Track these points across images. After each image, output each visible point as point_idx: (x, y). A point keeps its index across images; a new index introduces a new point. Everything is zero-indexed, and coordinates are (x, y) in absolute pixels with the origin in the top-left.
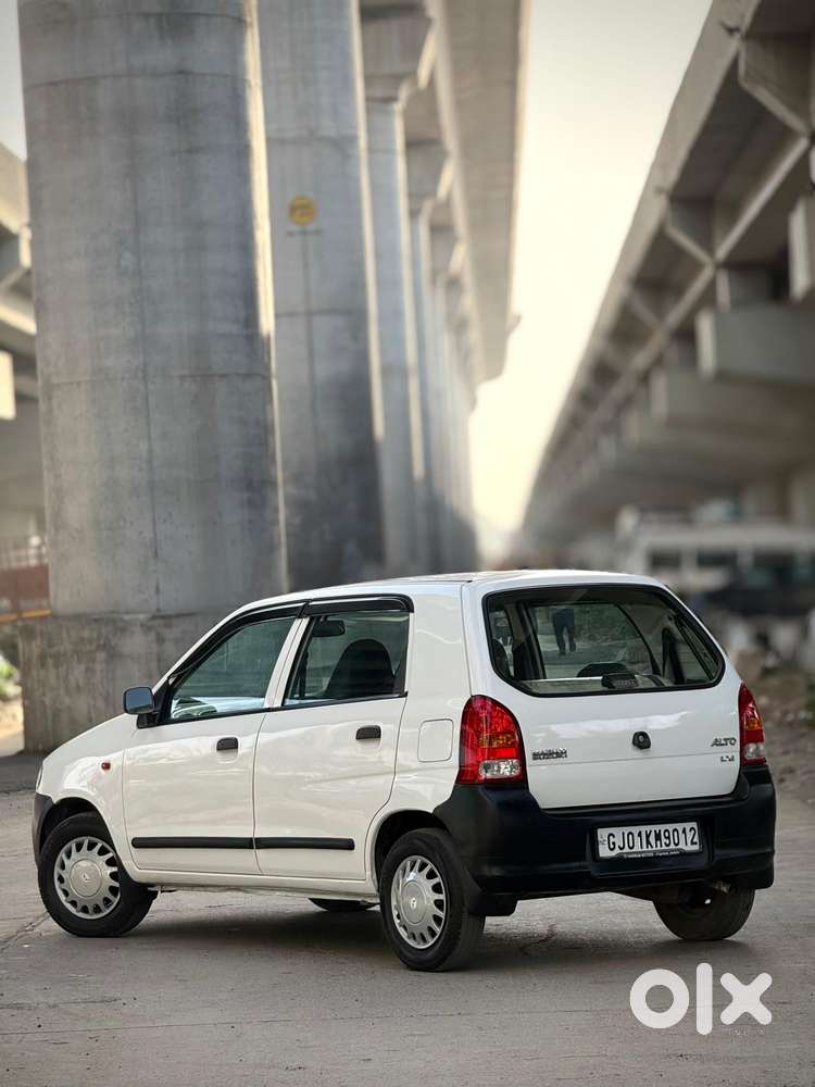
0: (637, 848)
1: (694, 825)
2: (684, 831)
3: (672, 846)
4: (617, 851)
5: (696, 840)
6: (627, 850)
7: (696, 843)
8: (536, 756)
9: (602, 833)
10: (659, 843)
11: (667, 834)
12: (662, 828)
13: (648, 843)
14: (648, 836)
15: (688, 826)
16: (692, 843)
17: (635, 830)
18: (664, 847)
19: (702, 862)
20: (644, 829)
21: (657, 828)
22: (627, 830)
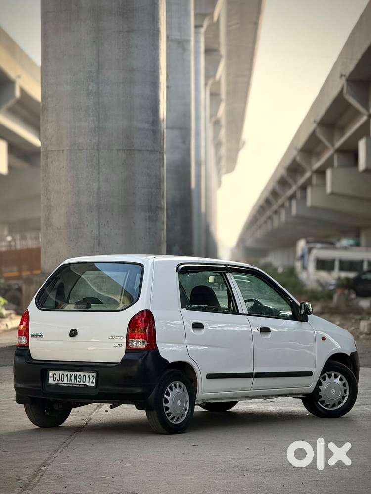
0: (65, 382)
1: (95, 374)
2: (89, 377)
3: (82, 383)
4: (56, 382)
5: (94, 381)
6: (60, 382)
7: (94, 383)
8: (32, 336)
9: (51, 374)
10: (75, 380)
11: (80, 377)
12: (78, 374)
13: (71, 380)
14: (71, 377)
15: (91, 374)
16: (92, 383)
17: (65, 373)
18: (78, 383)
19: (96, 392)
20: (69, 373)
21: (76, 373)
22: (61, 373)
